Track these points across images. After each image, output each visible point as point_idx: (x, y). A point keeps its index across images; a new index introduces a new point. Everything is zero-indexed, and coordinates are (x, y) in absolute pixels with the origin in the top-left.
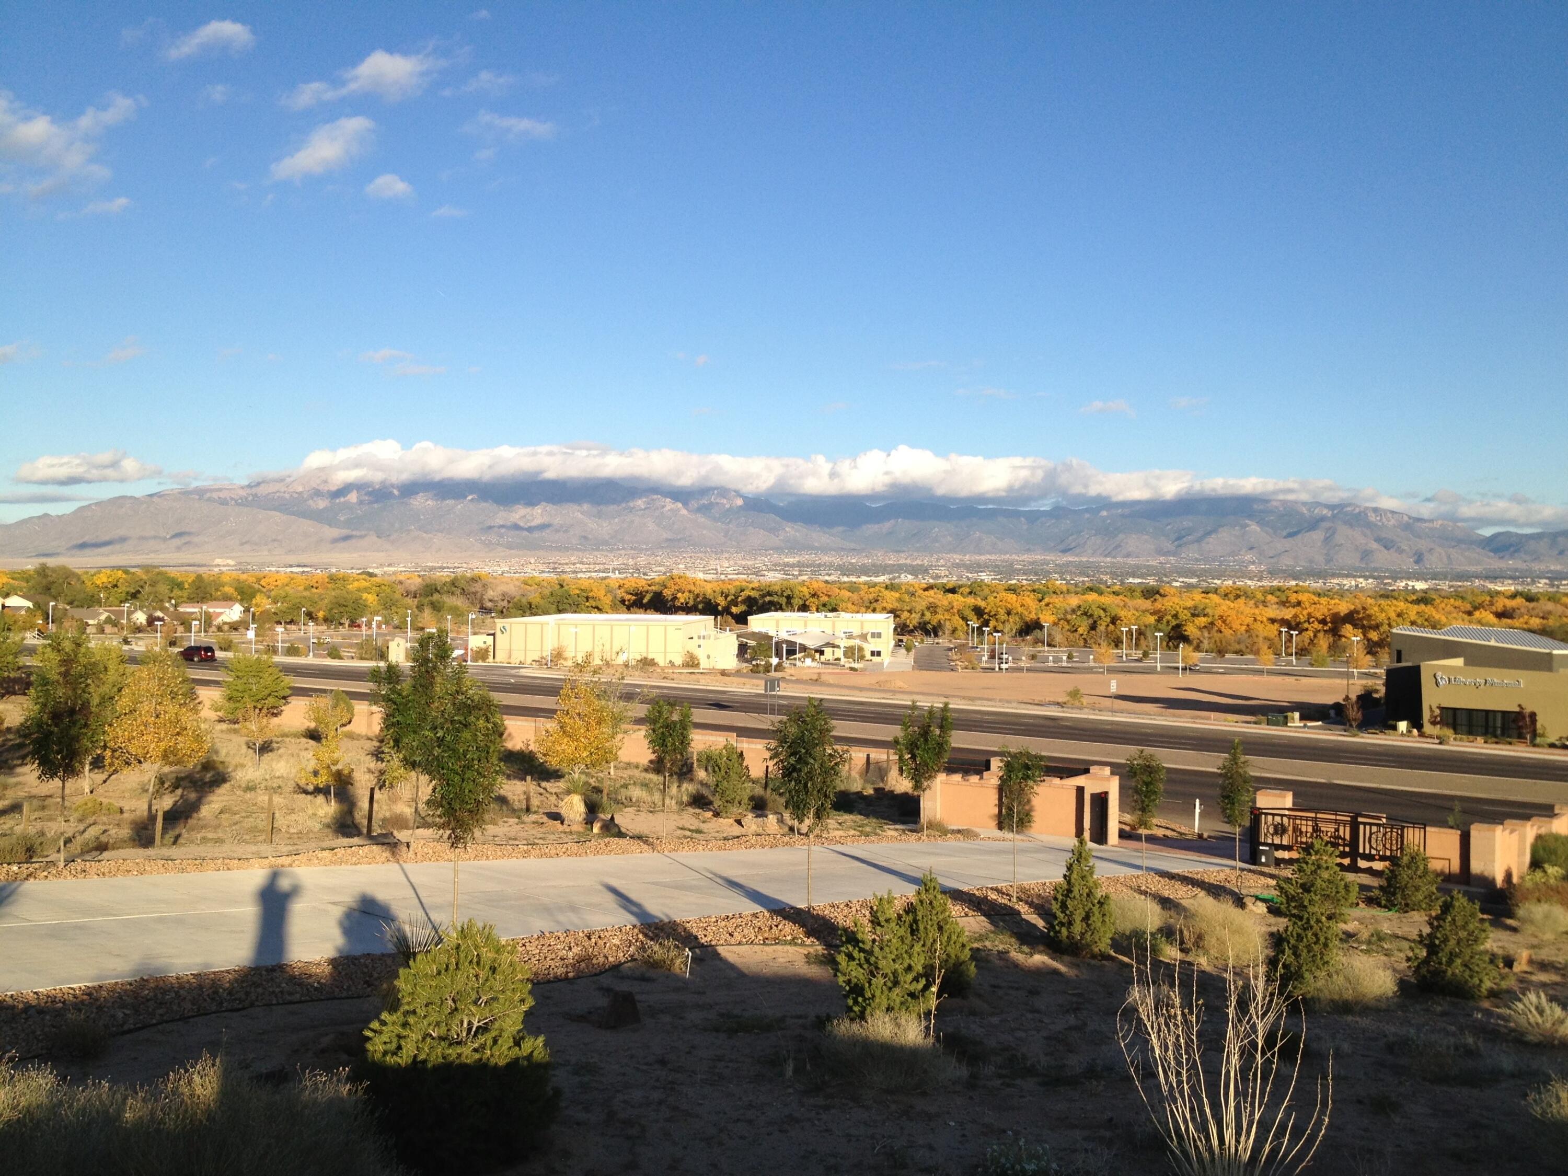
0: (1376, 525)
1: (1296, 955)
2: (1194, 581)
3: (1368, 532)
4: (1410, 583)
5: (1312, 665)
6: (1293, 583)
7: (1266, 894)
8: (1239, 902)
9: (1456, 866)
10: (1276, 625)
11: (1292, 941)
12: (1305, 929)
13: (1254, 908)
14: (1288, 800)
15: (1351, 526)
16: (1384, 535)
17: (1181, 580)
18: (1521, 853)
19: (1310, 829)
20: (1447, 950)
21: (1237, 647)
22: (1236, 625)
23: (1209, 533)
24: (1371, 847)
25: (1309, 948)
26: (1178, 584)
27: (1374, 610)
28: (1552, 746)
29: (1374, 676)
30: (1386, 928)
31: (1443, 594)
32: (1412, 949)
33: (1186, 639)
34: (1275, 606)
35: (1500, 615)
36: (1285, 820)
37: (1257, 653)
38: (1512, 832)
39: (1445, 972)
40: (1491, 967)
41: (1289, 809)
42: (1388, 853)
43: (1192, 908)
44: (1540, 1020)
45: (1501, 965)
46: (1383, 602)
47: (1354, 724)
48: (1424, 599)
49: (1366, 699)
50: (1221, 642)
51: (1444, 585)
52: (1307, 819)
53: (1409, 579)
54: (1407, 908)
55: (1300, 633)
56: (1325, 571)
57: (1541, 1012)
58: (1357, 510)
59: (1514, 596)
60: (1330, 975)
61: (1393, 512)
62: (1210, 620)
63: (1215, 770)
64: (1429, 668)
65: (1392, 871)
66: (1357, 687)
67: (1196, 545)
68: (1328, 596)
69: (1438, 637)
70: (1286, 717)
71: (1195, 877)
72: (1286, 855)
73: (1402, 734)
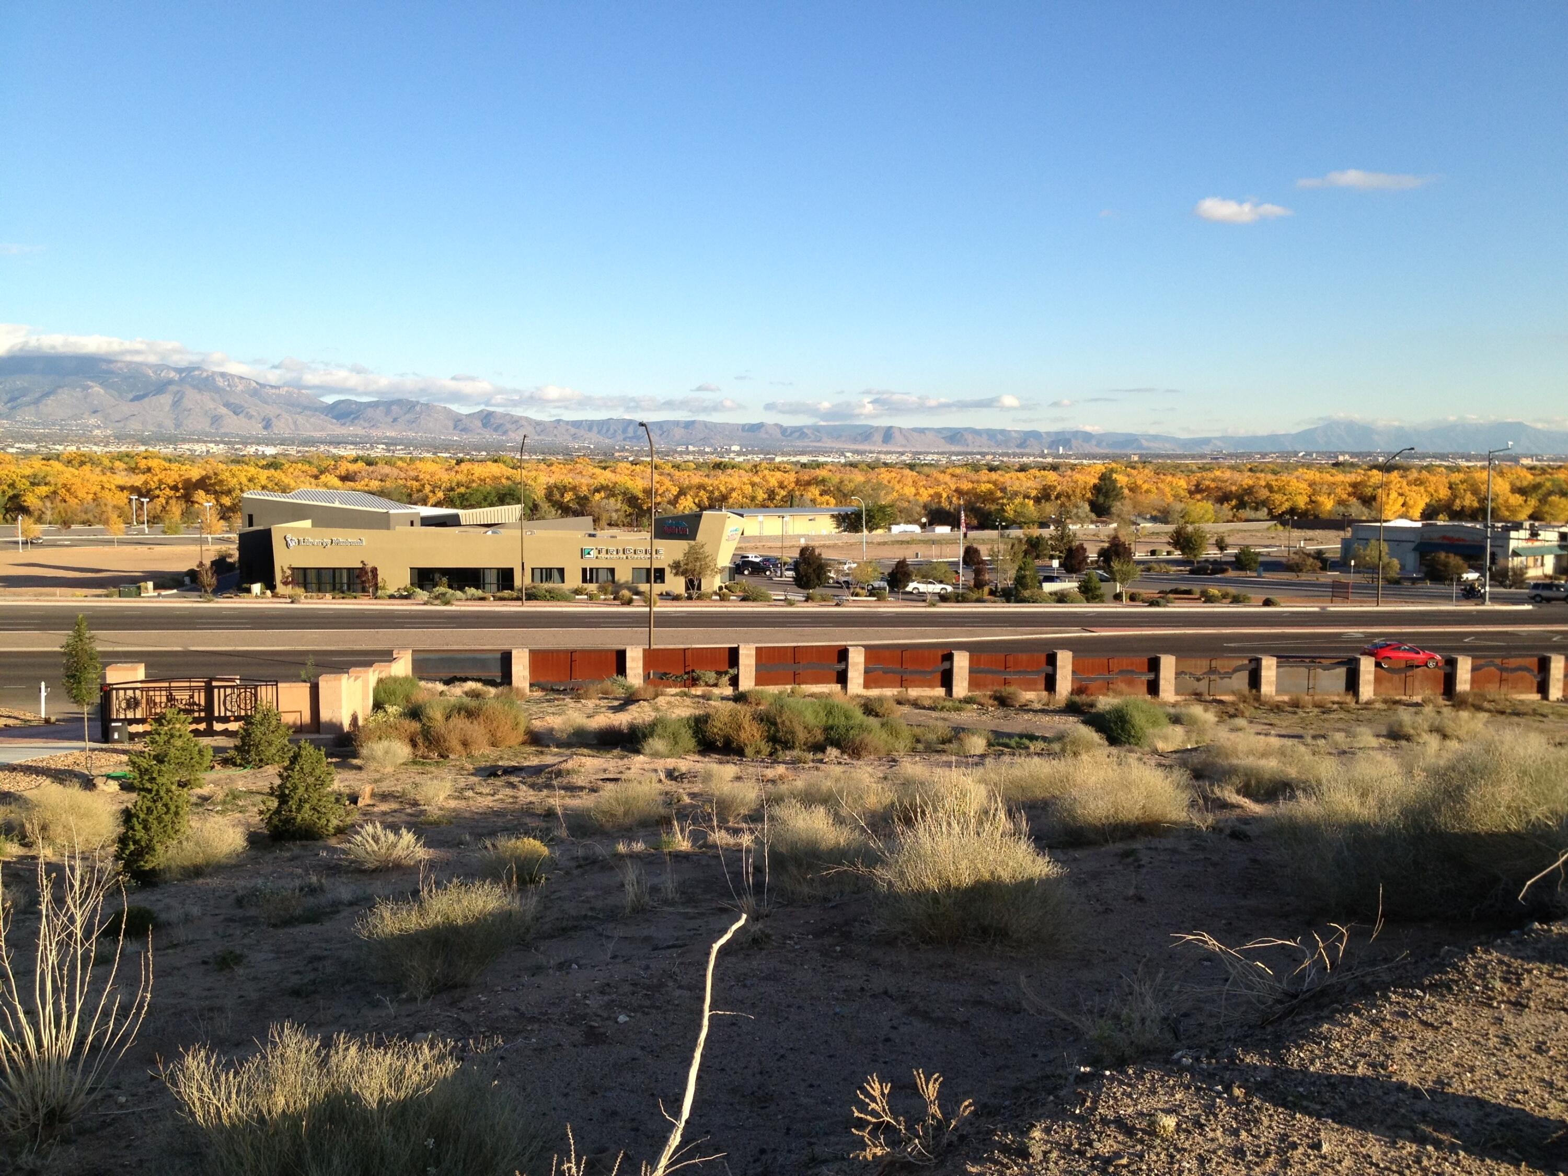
0: (224, 390)
1: (146, 828)
2: (32, 446)
3: (217, 396)
4: (260, 448)
5: (164, 532)
6: (142, 448)
7: (119, 772)
8: (88, 783)
9: (307, 717)
10: (126, 493)
11: (142, 816)
12: (155, 801)
13: (105, 788)
14: (140, 672)
15: (200, 390)
16: (232, 400)
17: (17, 445)
18: (365, 698)
19: (164, 699)
20: (296, 798)
21: (85, 517)
22: (81, 494)
23: (47, 394)
24: (226, 709)
25: (159, 819)
26: (14, 450)
27: (225, 476)
28: (392, 597)
29: (228, 541)
30: (241, 786)
31: (292, 458)
32: (264, 802)
33: (25, 511)
34: (124, 473)
35: (344, 478)
36: (138, 693)
37: (106, 522)
38: (356, 679)
39: (294, 819)
40: (337, 806)
41: (141, 682)
42: (243, 713)
43: (33, 799)
44: (376, 848)
45: (347, 803)
46: (234, 467)
47: (209, 590)
48: (274, 464)
49: (220, 565)
50: (66, 512)
51: (292, 451)
52: (161, 689)
53: (258, 444)
54: (261, 763)
55: (151, 500)
56: (175, 436)
57: (376, 839)
58: (205, 375)
59: (355, 460)
60: (180, 842)
61: (241, 378)
62: (52, 489)
63: (58, 649)
64: (279, 531)
65: (245, 730)
66: (211, 553)
67: (32, 408)
68: (179, 462)
69: (287, 500)
70: (139, 588)
71: (40, 764)
72: (140, 728)
73: (257, 596)
